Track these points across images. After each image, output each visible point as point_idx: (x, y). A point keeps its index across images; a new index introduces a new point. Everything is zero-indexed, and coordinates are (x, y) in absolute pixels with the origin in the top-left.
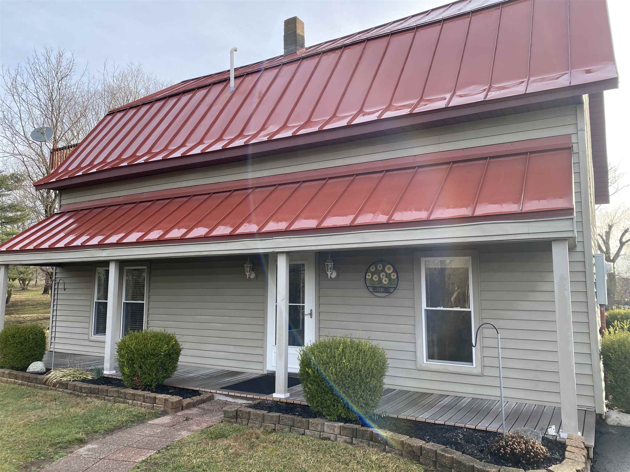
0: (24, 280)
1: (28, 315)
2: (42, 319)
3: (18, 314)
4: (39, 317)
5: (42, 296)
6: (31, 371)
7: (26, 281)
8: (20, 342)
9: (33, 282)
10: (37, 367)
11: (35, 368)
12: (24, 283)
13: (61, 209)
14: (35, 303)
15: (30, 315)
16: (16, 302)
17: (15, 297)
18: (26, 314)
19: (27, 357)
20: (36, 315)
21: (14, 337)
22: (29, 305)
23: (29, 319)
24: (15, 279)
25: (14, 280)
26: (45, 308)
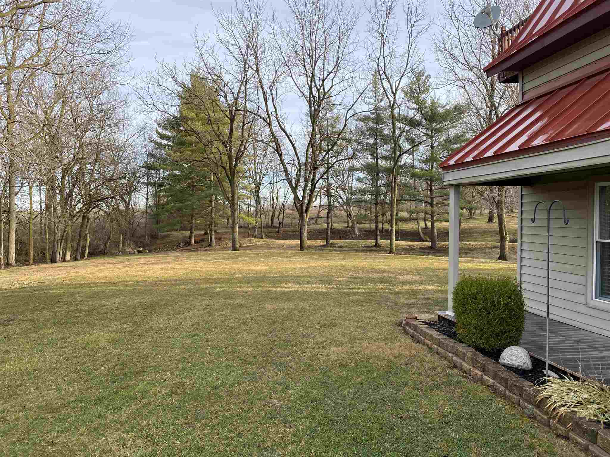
0: (470, 209)
1: (477, 243)
2: (490, 248)
3: (468, 241)
4: (487, 246)
5: (487, 224)
6: (506, 362)
7: (472, 210)
8: (485, 308)
9: (478, 211)
10: (515, 356)
11: (513, 357)
12: (471, 213)
13: (524, 99)
14: (482, 231)
15: (479, 243)
16: (466, 229)
17: (465, 225)
18: (475, 242)
19: (498, 335)
20: (484, 243)
21: (476, 299)
22: (477, 233)
23: (478, 247)
24: (464, 208)
25: (462, 209)
26: (491, 236)
